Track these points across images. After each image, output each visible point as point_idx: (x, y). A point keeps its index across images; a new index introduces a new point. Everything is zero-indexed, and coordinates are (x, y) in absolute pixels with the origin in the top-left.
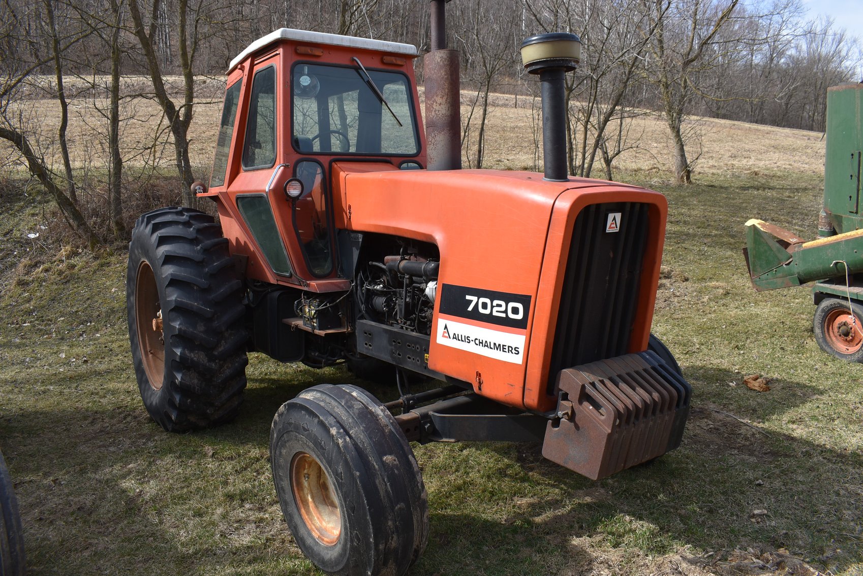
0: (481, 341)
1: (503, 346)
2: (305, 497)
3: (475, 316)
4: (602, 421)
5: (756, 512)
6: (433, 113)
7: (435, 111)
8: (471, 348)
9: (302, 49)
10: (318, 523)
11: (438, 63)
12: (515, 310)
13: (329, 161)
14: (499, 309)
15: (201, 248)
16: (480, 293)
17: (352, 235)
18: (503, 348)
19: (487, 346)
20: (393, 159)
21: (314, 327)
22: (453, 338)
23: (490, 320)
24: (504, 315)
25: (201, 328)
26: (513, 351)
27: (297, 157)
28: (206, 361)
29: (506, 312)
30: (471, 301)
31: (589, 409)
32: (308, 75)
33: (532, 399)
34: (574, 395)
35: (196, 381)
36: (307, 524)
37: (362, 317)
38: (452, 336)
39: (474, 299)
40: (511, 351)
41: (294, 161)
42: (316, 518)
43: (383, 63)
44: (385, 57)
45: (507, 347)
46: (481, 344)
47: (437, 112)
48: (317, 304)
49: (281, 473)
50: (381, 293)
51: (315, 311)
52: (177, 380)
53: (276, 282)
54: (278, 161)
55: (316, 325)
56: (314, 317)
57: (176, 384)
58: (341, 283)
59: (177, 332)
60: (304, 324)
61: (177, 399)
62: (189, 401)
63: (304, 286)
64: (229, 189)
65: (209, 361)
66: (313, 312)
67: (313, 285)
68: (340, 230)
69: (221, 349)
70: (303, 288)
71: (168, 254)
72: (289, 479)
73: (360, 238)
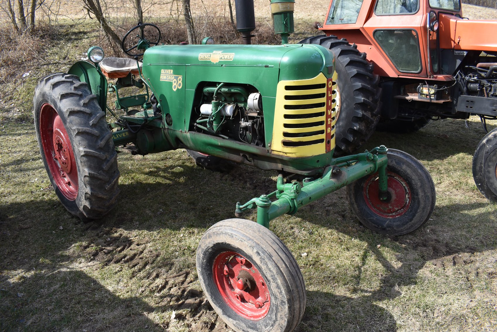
13: (439, 12)
17: (457, 52)
21: (431, 99)
25: (371, 99)
28: (370, 116)
35: (363, 127)
37: (463, 94)
48: (437, 87)
49: (490, 164)
50: (475, 82)
51: (434, 91)
52: (356, 127)
53: (397, 76)
54: (421, 11)
55: (433, 98)
56: (432, 95)
57: (354, 130)
58: (450, 76)
59: (362, 101)
60: (418, 98)
61: (351, 138)
62: (356, 138)
63: (430, 78)
64: (365, 26)
65: (372, 117)
66: (432, 91)
67: (441, 77)
68: (444, 49)
69: (376, 110)
70: (428, 79)
71: (352, 60)
72: (495, 166)
73: (465, 53)
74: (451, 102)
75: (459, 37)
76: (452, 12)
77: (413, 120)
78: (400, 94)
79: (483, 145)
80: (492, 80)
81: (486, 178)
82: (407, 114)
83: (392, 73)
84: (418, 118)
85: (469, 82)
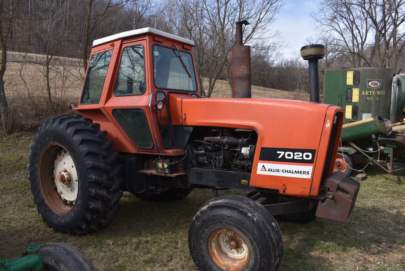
0: (286, 171)
1: (300, 171)
2: (213, 252)
3: (284, 160)
4: (348, 198)
5: (362, 233)
6: (240, 73)
7: (241, 72)
8: (281, 174)
9: (156, 38)
10: (222, 263)
11: (243, 51)
12: (307, 156)
13: (168, 92)
14: (298, 156)
15: (99, 135)
16: (285, 150)
17: (185, 128)
18: (300, 173)
19: (291, 172)
20: (189, 93)
21: (166, 173)
22: (268, 171)
23: (293, 161)
24: (301, 158)
25: (105, 177)
26: (306, 173)
27: (156, 90)
28: (106, 194)
29: (302, 157)
30: (280, 154)
31: (341, 194)
32: (157, 50)
33: (315, 192)
34: (334, 188)
35: (100, 206)
36: (217, 264)
37: (193, 166)
38: (267, 170)
39: (283, 153)
40: (305, 173)
41: (156, 92)
42: (220, 261)
43: (183, 48)
44: (185, 46)
45: (302, 172)
46: (286, 172)
47: (242, 72)
48: (169, 162)
49: (201, 241)
50: (204, 155)
51: (167, 165)
52: (91, 206)
53: (136, 152)
54: (147, 92)
55: (167, 172)
56: (166, 168)
57: (90, 208)
58: (181, 151)
59: (94, 180)
60: (156, 172)
61: (89, 216)
62: (95, 217)
63: (162, 153)
64: (106, 106)
65: (108, 194)
66: (166, 166)
67: (170, 152)
68: (175, 126)
69: (113, 188)
70: (161, 154)
71: (84, 139)
72: (206, 244)
73: (191, 129)
74: (185, 175)
75: (185, 114)
76: (187, 92)
77: (159, 193)
78: (144, 169)
79: (193, 222)
80: (217, 153)
81: (200, 257)
82: (154, 187)
83: (132, 149)
84: (163, 191)
85: (198, 155)
